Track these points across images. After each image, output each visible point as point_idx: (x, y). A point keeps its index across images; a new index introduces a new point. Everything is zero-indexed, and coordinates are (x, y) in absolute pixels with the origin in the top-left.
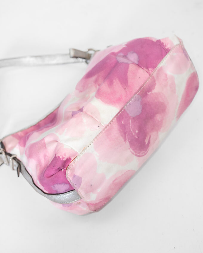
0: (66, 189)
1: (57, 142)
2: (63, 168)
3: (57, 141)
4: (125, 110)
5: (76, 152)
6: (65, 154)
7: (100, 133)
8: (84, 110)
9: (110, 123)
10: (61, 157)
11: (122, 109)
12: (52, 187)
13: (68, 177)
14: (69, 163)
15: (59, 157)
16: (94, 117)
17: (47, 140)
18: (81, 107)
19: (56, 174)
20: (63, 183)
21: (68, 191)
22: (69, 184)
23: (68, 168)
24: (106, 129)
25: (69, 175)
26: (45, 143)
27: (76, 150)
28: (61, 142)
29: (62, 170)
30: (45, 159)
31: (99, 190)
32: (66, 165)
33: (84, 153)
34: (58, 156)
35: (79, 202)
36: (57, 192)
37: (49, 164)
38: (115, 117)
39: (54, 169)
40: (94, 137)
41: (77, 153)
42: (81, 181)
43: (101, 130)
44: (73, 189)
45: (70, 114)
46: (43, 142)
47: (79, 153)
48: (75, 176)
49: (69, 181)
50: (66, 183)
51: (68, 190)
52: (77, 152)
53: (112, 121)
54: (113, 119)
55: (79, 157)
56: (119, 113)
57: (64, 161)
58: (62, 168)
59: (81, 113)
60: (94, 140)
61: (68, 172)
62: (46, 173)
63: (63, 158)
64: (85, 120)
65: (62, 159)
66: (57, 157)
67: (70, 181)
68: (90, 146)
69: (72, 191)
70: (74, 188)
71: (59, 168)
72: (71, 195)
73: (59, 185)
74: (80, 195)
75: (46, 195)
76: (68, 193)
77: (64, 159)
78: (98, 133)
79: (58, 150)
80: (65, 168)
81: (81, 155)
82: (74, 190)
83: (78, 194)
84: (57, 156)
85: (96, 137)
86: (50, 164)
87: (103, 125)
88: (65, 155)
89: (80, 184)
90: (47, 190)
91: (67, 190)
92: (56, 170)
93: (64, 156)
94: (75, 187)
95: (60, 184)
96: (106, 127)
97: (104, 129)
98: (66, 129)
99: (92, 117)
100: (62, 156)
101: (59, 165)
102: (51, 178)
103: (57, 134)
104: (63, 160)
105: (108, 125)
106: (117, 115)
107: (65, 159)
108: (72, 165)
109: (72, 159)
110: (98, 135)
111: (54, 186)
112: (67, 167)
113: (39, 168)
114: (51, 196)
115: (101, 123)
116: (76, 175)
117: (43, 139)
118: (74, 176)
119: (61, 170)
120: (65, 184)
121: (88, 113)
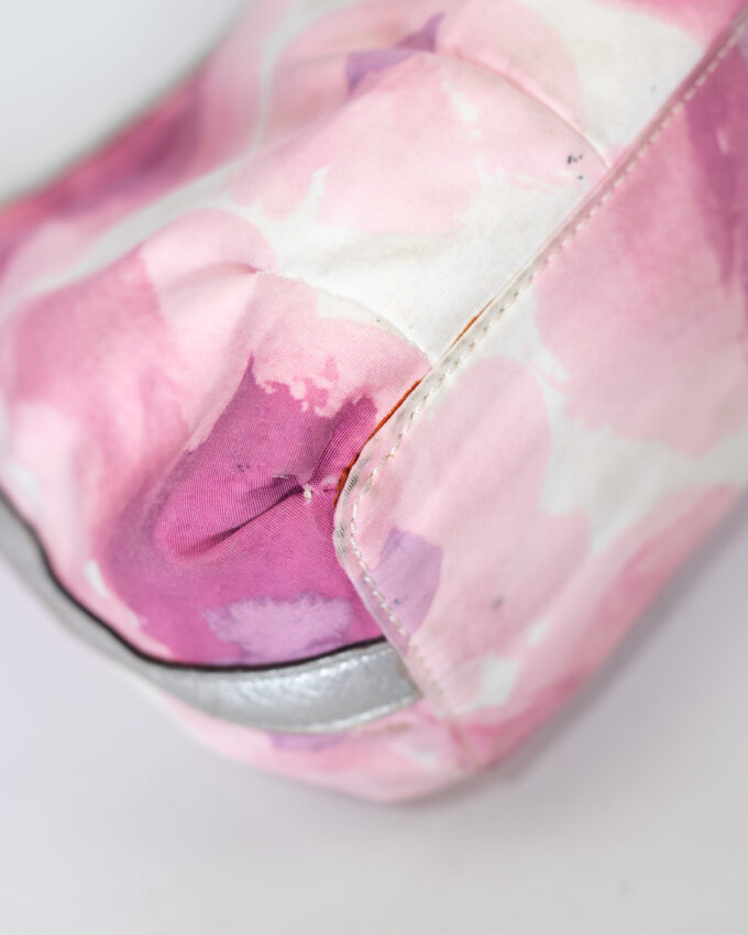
0: (319, 637)
1: (252, 270)
2: (316, 478)
3: (255, 264)
4: (736, 51)
5: (416, 350)
6: (330, 363)
7: (583, 213)
8: (449, 37)
9: (645, 139)
10: (298, 392)
11: (720, 41)
12: (213, 618)
13: (347, 550)
14: (359, 439)
15: (283, 389)
16: (532, 86)
17: (165, 260)
18: (416, 22)
19: (257, 526)
20: (304, 592)
21: (330, 647)
22: (353, 598)
23: (355, 481)
24: (619, 183)
25: (355, 529)
26: (146, 287)
27: (412, 336)
28: (291, 275)
29: (307, 494)
30: (148, 403)
31: (538, 633)
32: (335, 454)
33: (466, 360)
34: (275, 384)
35: (398, 719)
36: (245, 654)
37: (193, 443)
38: (678, 95)
39: (240, 488)
40: (539, 241)
41: (416, 359)
42: (437, 577)
43: (588, 187)
44: (375, 635)
45: (336, 73)
46: (129, 277)
47: (435, 359)
48: (397, 543)
49: (352, 576)
50: (328, 597)
51: (334, 639)
52: (423, 348)
53: (656, 125)
54: (666, 112)
55: (432, 394)
56: (701, 69)
57: (323, 418)
58: (303, 479)
59: (429, 57)
60: (542, 260)
61: (355, 510)
62: (172, 515)
63: (318, 396)
64: (469, 106)
65: (305, 406)
66: (269, 390)
67: (363, 575)
68: (511, 309)
69: (357, 652)
70: (385, 632)
71: (277, 482)
72: (347, 673)
73: (270, 606)
74: (416, 673)
75: (156, 672)
76: (327, 660)
77: (323, 404)
78: (569, 211)
79: (270, 338)
80: (331, 480)
81: (451, 378)
82: (382, 639)
83: (403, 671)
84: (260, 379)
85: (556, 243)
86: (202, 447)
87: (601, 149)
88: (330, 371)
89: (428, 600)
90: (162, 640)
91: (325, 641)
92: (253, 493)
93: (322, 383)
94: (392, 619)
95: (278, 598)
96: (621, 170)
97: (608, 185)
98: (321, 173)
99: (518, 87)
100: (308, 381)
101: (281, 458)
102: (216, 554)
103: (254, 214)
104: (320, 412)
105: (632, 156)
106: (690, 82)
107: (334, 405)
108: (383, 453)
109: (384, 404)
110: (570, 228)
111: (227, 616)
112: (348, 470)
113: (95, 474)
114: (190, 680)
115: (589, 137)
116: (404, 527)
117: (132, 257)
118: (395, 538)
119: (299, 491)
120: (320, 603)
121: (487, 57)
